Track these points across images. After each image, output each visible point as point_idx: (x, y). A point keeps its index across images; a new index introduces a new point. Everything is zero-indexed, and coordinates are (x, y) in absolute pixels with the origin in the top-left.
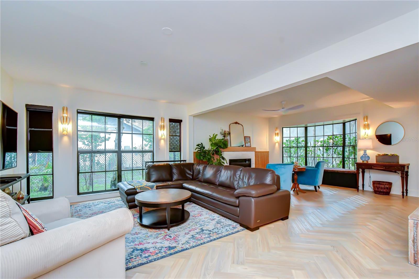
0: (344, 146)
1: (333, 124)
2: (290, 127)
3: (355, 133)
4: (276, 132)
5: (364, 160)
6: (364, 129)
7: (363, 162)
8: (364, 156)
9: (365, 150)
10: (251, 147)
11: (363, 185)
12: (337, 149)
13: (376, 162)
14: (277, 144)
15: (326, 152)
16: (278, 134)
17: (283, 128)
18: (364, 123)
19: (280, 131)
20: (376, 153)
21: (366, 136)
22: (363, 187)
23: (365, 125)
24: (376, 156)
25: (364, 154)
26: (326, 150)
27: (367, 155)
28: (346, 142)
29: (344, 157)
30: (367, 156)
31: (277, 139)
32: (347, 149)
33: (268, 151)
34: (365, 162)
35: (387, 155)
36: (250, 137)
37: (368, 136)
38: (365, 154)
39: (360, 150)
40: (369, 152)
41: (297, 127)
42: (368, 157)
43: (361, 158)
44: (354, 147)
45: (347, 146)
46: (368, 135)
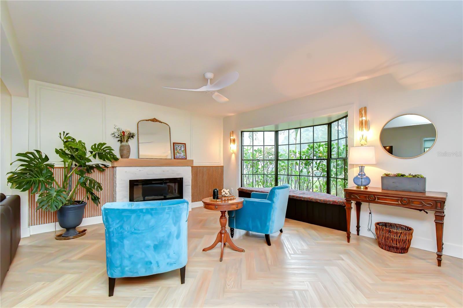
0: (329, 159)
1: (313, 126)
2: (253, 131)
3: (346, 137)
4: (232, 138)
5: (360, 183)
6: (361, 129)
7: (358, 188)
8: (359, 176)
9: (362, 167)
10: (186, 159)
11: (358, 227)
12: (320, 163)
13: (382, 189)
14: (233, 156)
15: (305, 167)
16: (234, 140)
17: (242, 132)
18: (361, 119)
19: (238, 137)
20: (382, 172)
21: (363, 142)
22: (358, 231)
23: (361, 123)
24: (381, 177)
25: (360, 173)
26: (306, 164)
27: (365, 175)
28: (332, 153)
29: (328, 177)
30: (365, 177)
31: (234, 148)
32: (333, 164)
33: (222, 165)
34: (362, 187)
35: (402, 176)
36: (185, 144)
37: (366, 141)
38: (362, 173)
39: (353, 166)
40: (369, 171)
41: (264, 131)
42: (368, 178)
43: (355, 180)
44: (345, 160)
45: (334, 159)
46: (368, 140)
